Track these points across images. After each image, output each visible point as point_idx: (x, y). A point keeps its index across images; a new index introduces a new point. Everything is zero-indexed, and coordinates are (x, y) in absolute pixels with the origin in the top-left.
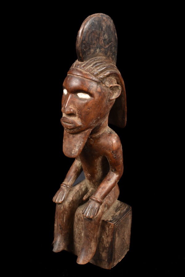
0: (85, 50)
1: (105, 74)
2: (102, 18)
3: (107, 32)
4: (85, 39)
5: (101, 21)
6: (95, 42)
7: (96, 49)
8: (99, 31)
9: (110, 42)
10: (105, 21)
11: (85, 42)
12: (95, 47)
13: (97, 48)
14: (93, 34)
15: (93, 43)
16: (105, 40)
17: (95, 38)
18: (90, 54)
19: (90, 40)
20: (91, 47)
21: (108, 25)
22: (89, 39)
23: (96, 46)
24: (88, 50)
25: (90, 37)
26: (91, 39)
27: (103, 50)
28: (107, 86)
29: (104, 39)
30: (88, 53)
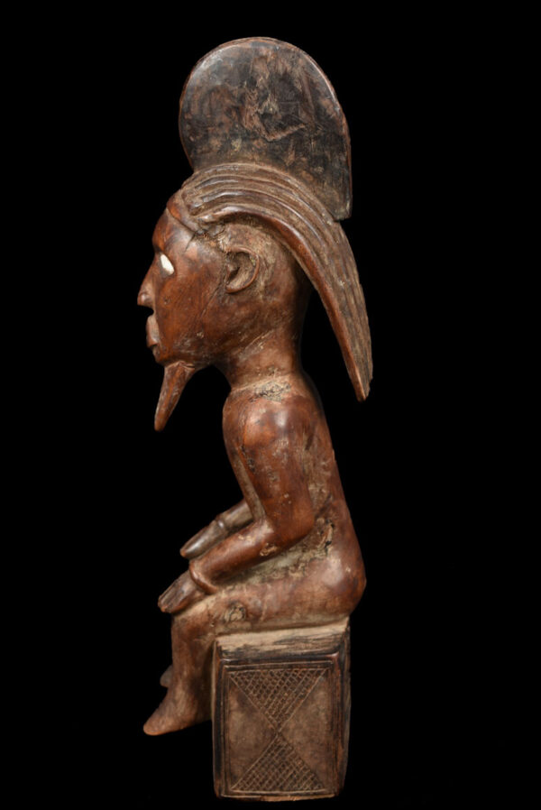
0: (192, 139)
1: (218, 213)
2: (257, 51)
3: (274, 92)
4: (189, 107)
5: (248, 61)
6: (225, 119)
7: (230, 141)
8: (241, 87)
9: (292, 125)
10: (269, 60)
11: (190, 117)
12: (225, 135)
13: (235, 136)
14: (216, 97)
15: (217, 120)
16: (265, 116)
17: (225, 108)
18: (209, 152)
19: (206, 111)
20: (210, 132)
21: (282, 73)
22: (201, 111)
23: (227, 131)
24: (201, 139)
25: (206, 105)
26: (211, 109)
27: (262, 144)
28: (222, 247)
29: (261, 113)
30: (204, 149)
